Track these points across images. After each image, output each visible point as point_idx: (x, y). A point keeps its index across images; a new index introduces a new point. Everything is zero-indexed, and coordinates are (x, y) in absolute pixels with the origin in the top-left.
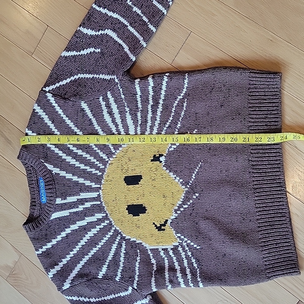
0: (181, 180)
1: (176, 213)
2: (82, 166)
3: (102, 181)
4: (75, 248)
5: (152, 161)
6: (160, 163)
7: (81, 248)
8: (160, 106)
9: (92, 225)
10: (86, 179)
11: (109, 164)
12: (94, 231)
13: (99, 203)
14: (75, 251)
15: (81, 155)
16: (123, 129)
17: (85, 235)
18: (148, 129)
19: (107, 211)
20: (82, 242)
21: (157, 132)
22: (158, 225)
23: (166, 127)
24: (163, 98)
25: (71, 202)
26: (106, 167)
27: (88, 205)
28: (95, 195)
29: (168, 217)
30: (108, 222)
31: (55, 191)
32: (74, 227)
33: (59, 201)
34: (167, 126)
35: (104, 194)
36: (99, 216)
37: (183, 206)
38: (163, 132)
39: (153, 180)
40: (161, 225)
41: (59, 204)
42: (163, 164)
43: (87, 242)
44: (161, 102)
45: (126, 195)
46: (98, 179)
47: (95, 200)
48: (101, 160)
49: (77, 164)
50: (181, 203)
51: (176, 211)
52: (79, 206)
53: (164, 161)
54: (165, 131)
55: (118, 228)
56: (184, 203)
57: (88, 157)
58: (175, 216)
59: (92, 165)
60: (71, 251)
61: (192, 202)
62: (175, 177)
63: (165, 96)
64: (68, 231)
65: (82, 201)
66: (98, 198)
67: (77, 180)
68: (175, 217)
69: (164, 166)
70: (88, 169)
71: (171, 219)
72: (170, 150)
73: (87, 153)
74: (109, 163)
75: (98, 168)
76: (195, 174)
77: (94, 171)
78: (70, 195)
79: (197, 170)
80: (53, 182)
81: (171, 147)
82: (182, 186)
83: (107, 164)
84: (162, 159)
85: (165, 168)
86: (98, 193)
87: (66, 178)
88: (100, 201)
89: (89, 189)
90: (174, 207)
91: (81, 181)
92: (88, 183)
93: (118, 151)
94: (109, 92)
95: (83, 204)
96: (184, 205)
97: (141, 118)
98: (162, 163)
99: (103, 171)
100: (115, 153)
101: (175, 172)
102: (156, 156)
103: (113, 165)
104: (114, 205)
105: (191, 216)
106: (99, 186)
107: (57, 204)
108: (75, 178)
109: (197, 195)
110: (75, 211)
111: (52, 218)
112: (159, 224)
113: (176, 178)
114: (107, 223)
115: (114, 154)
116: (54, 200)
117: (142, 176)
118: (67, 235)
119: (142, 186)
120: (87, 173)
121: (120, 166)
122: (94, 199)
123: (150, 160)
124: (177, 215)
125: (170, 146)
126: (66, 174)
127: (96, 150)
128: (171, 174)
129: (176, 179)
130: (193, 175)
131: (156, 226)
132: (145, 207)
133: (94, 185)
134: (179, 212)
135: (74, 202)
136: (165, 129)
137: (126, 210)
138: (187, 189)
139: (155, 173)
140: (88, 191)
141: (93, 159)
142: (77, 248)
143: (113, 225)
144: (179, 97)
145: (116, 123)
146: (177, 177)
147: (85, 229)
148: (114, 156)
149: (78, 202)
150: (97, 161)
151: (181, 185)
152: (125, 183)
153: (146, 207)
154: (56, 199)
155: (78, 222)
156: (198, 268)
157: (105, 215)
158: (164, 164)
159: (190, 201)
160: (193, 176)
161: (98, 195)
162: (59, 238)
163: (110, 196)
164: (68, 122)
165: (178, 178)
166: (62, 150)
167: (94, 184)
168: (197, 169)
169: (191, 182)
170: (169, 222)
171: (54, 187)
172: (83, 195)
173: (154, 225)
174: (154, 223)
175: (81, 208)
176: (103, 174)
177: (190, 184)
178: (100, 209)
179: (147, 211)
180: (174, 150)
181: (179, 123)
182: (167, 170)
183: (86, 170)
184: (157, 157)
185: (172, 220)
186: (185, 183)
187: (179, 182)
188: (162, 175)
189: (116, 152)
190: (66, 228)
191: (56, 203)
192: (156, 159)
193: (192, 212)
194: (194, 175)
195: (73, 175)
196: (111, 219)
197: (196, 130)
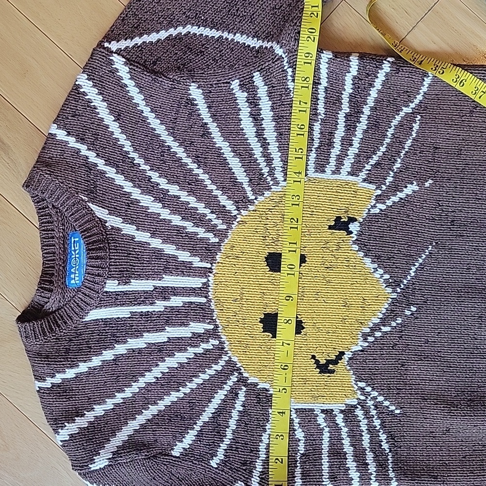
0: (387, 276)
1: (365, 340)
2: (176, 220)
3: (217, 256)
4: (131, 386)
5: (330, 227)
6: (346, 235)
7: (144, 388)
8: (364, 119)
9: (179, 344)
10: (180, 246)
11: (238, 222)
12: (181, 357)
13: (204, 300)
14: (128, 393)
15: (175, 196)
16: (280, 154)
17: (159, 363)
18: (333, 161)
19: (217, 320)
20: (149, 377)
21: (349, 170)
22: (323, 362)
23: (370, 164)
24: (372, 104)
25: (138, 292)
26: (229, 228)
27: (176, 301)
28: (196, 282)
29: (346, 346)
30: (216, 342)
31: (107, 264)
32: (136, 343)
33: (112, 286)
34: (372, 162)
35: (216, 283)
36: (199, 327)
37: (382, 328)
38: (362, 174)
39: (328, 268)
40: (329, 362)
41: (112, 292)
42: (353, 237)
43: (161, 378)
44: (367, 111)
45: (265, 291)
46: (209, 252)
47: (194, 293)
48: (221, 212)
49: (165, 214)
50: (378, 321)
51: (365, 336)
52: (156, 301)
53: (356, 233)
54: (368, 172)
55: (235, 359)
56: (384, 321)
57: (192, 201)
58: (361, 346)
59: (200, 220)
60: (119, 392)
61: (400, 322)
62: (374, 268)
63: (377, 101)
64: (121, 349)
65: (165, 293)
66: (203, 291)
67: (161, 246)
68: (361, 348)
69: (354, 243)
70: (190, 227)
71: (351, 352)
72: (373, 211)
73: (191, 192)
74: (237, 220)
75: (212, 229)
76: (416, 267)
77: (201, 233)
78: (139, 277)
79: (421, 261)
80: (107, 245)
81: (374, 207)
82: (387, 288)
83: (234, 222)
84: (354, 227)
85: (356, 247)
86: (204, 280)
87: (135, 240)
88: (206, 297)
89: (186, 269)
90: (363, 328)
91: (169, 249)
92: (184, 256)
93: (261, 198)
94: (258, 73)
95: (165, 299)
96: (384, 326)
97: (319, 136)
98: (351, 235)
99: (222, 235)
100: (255, 201)
101: (377, 259)
102: (342, 220)
103: (247, 225)
104: (234, 310)
105: (393, 349)
106: (209, 266)
107: (106, 292)
108: (156, 243)
109: (413, 309)
110: (144, 310)
111: (87, 319)
112: (325, 360)
113: (377, 270)
114: (212, 345)
115: (251, 202)
116: (103, 284)
117: (306, 257)
118: (117, 359)
119: (303, 278)
120: (186, 236)
121: (261, 229)
122: (193, 291)
123: (328, 227)
124: (367, 344)
125: (372, 204)
126: (136, 231)
127: (212, 190)
128: (366, 261)
129: (377, 272)
130: (411, 269)
131: (317, 362)
132: (301, 321)
133: (197, 262)
134: (371, 339)
135: (146, 292)
136: (368, 167)
137: (259, 324)
138: (394, 295)
139: (333, 254)
140: (183, 274)
141: (201, 208)
142: (135, 388)
143: (225, 350)
144: (405, 110)
145: (265, 139)
146: (380, 268)
147: (160, 351)
148: (251, 208)
149: (154, 292)
150: (212, 213)
151: (385, 285)
152: (268, 267)
153: (304, 321)
154: (108, 281)
155: (147, 334)
156: (390, 452)
157: (212, 327)
158: (355, 238)
159: (397, 320)
160: (411, 272)
161: (204, 284)
162: (96, 361)
163: (229, 289)
164: (154, 122)
165: (381, 271)
166: (131, 181)
167: (198, 259)
168: (423, 258)
169: (405, 282)
170: (346, 357)
171: (107, 255)
172: (170, 281)
173: (312, 360)
174: (313, 357)
175: (160, 306)
176: (221, 241)
177: (402, 286)
178: (203, 313)
179: (304, 330)
180: (381, 214)
181: (399, 160)
182: (359, 252)
183: (185, 228)
184: (344, 221)
185: (354, 353)
186: (393, 283)
187: (380, 279)
188: (348, 261)
189: (256, 199)
190: (117, 342)
191: (105, 290)
192: (341, 225)
193: (398, 342)
194: (414, 269)
195: (153, 235)
196: (224, 338)
197: (430, 181)
